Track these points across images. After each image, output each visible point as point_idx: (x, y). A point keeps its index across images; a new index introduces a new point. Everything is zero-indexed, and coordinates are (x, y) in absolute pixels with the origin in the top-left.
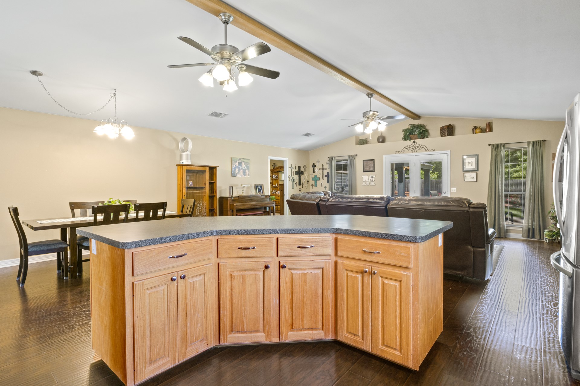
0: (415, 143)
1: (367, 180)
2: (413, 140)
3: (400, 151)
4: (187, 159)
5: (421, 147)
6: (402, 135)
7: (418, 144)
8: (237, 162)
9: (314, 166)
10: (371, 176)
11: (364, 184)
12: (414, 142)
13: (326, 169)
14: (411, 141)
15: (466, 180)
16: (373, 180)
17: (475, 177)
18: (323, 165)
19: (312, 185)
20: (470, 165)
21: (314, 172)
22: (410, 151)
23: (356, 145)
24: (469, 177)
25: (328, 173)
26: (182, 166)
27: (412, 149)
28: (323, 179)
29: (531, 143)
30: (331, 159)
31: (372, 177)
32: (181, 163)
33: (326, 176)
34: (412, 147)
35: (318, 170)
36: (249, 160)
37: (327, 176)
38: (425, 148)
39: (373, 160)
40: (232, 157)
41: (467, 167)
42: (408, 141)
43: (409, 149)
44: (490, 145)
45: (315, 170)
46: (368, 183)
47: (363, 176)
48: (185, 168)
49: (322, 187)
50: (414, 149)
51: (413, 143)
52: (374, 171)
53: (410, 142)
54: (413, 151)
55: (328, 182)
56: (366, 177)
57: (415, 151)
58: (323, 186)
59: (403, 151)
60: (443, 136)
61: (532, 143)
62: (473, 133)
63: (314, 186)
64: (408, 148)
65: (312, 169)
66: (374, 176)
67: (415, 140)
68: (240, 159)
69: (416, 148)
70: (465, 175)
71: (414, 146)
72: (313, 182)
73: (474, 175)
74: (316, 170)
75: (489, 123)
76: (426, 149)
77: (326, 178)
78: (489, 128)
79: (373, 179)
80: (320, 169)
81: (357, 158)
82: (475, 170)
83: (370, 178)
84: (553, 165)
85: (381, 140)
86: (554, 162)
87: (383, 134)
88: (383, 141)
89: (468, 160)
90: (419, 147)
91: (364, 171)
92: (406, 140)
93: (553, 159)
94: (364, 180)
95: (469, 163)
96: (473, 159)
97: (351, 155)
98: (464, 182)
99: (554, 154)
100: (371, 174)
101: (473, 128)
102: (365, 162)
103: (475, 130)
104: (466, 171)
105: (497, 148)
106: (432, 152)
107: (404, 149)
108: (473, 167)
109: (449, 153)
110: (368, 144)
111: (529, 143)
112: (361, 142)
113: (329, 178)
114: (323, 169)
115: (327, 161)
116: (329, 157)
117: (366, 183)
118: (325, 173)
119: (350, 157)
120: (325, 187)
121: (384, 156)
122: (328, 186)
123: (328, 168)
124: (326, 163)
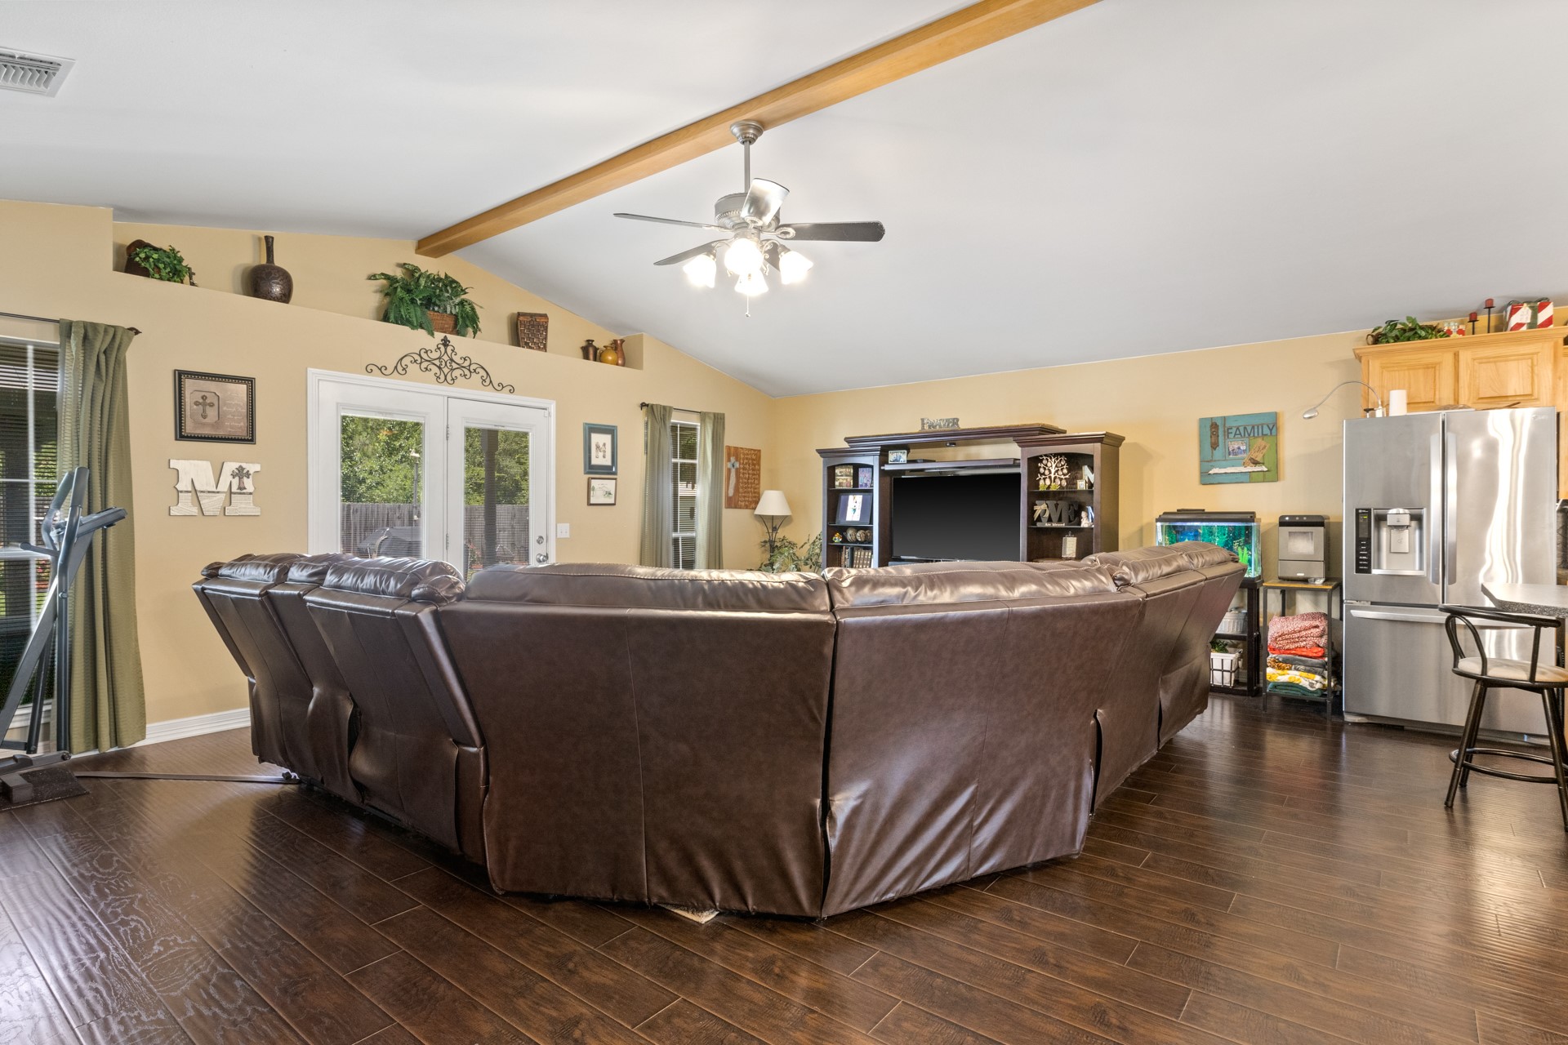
0: (449, 349)
1: (205, 480)
2: (442, 335)
3: (390, 369)
5: (469, 368)
6: (372, 299)
7: (461, 353)
10: (231, 466)
11: (186, 506)
12: (446, 342)
14: (432, 335)
15: (593, 501)
16: (250, 489)
17: (613, 492)
20: (601, 454)
22: (430, 375)
23: (117, 268)
24: (602, 489)
27: (435, 370)
29: (710, 418)
31: (240, 473)
34: (437, 362)
38: (485, 375)
39: (247, 380)
41: (596, 459)
42: (421, 333)
43: (425, 365)
44: (643, 405)
46: (212, 504)
47: (174, 464)
50: (446, 370)
51: (442, 348)
52: (250, 439)
53: (430, 337)
54: (442, 377)
56: (195, 468)
57: (449, 378)
59: (400, 369)
60: (531, 348)
61: (712, 416)
62: (589, 359)
64: (421, 358)
66: (252, 468)
67: (450, 337)
69: (452, 370)
70: (594, 483)
71: (446, 358)
73: (610, 485)
75: (622, 341)
76: (488, 381)
78: (620, 353)
79: (249, 484)
81: (134, 356)
82: (608, 471)
83: (226, 478)
84: (729, 471)
85: (277, 289)
86: (729, 465)
87: (278, 262)
88: (285, 297)
89: (597, 439)
90: (461, 367)
91: (181, 436)
92: (413, 327)
93: (729, 460)
94: (184, 485)
95: (598, 447)
96: (607, 438)
97: (95, 326)
98: (589, 504)
99: (729, 448)
100: (234, 456)
101: (584, 344)
102: (189, 384)
103: (589, 351)
104: (592, 470)
105: (655, 413)
106: (504, 397)
107: (406, 361)
108: (608, 462)
109: (553, 408)
110: (192, 284)
111: (704, 416)
112: (144, 258)
117: (197, 501)
119: (85, 341)
121: (311, 371)
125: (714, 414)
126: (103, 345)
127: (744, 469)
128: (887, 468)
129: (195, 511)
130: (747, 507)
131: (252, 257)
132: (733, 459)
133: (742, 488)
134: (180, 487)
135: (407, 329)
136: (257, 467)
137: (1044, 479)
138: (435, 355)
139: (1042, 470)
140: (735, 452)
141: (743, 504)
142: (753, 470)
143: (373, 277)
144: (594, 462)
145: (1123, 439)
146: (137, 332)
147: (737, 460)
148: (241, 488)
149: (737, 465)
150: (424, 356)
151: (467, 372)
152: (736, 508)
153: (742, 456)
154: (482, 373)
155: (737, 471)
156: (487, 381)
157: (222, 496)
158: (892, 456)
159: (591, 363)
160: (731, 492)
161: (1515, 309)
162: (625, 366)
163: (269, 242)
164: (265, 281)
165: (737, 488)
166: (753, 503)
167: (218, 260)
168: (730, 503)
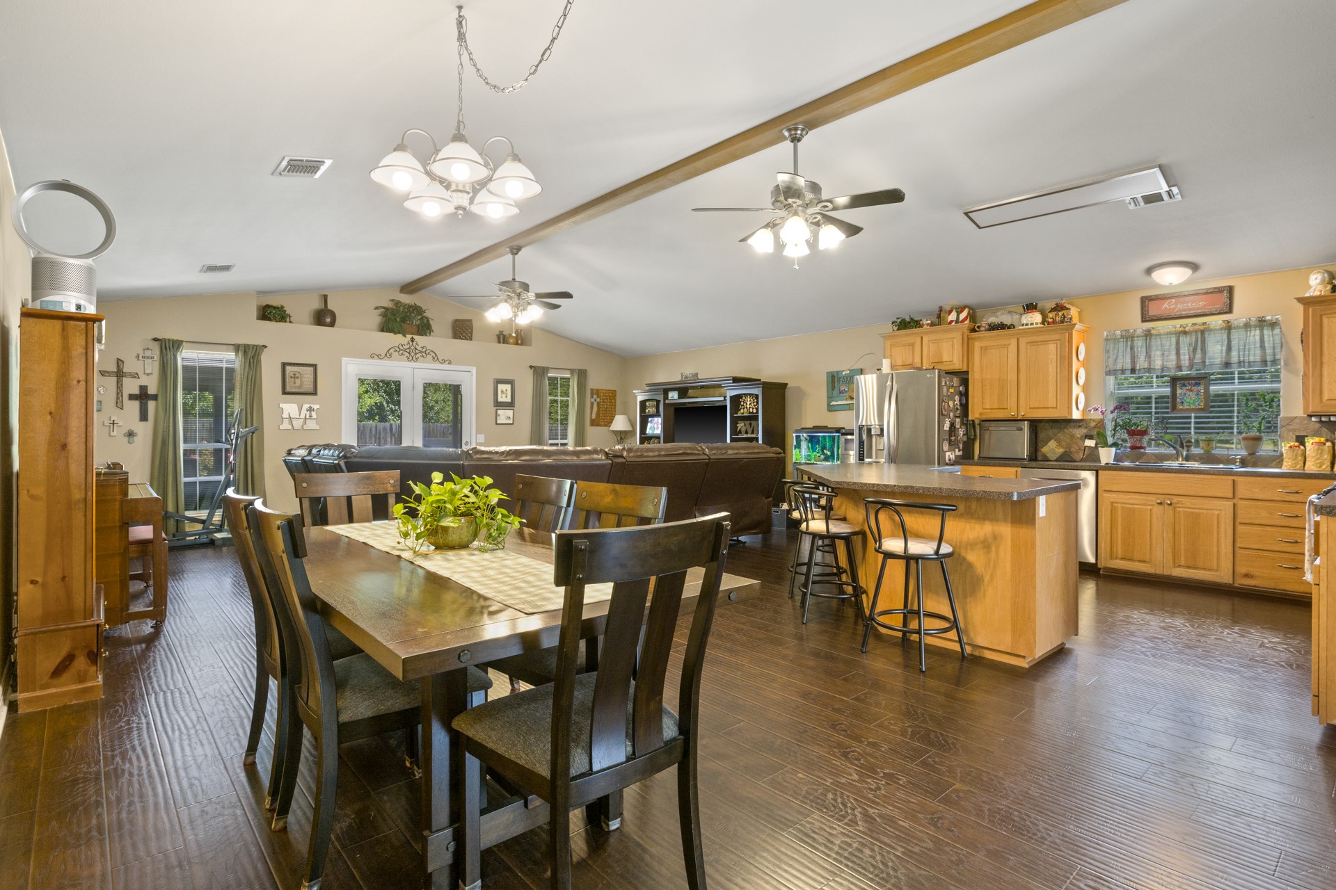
0: (414, 343)
1: (294, 413)
2: (411, 336)
3: (383, 355)
5: (425, 352)
6: (376, 319)
7: (421, 344)
10: (306, 406)
11: (286, 425)
12: (412, 340)
13: (135, 376)
14: (405, 336)
15: (498, 422)
16: (315, 416)
17: (511, 417)
18: (118, 360)
20: (504, 396)
22: (404, 357)
23: (258, 319)
24: (505, 415)
25: (143, 389)
27: (407, 354)
28: (119, 404)
29: (576, 373)
30: (168, 347)
31: (310, 409)
33: (132, 397)
34: (408, 350)
37: (143, 396)
38: (434, 355)
39: (314, 366)
41: (501, 399)
42: (400, 336)
43: (401, 352)
44: (531, 367)
46: (298, 424)
47: (281, 405)
49: (115, 433)
50: (413, 354)
51: (411, 343)
52: (315, 393)
53: (404, 338)
54: (411, 358)
55: (144, 417)
56: (290, 408)
57: (414, 358)
58: (120, 432)
59: (388, 355)
60: (457, 339)
62: (499, 342)
64: (400, 349)
66: (316, 407)
67: (414, 337)
69: (416, 354)
70: (499, 412)
71: (412, 348)
73: (510, 413)
75: (521, 334)
77: (136, 403)
78: (520, 339)
79: (314, 414)
80: (104, 373)
81: (265, 358)
82: (510, 405)
83: (304, 412)
84: (592, 404)
85: (328, 320)
86: (593, 400)
87: (330, 307)
88: (332, 324)
89: (501, 387)
90: (421, 352)
91: (284, 392)
92: (395, 333)
93: (592, 397)
94: (286, 415)
95: (502, 392)
96: (508, 387)
97: (248, 345)
98: (497, 424)
99: (592, 390)
100: (308, 402)
101: (498, 333)
102: (288, 368)
103: (502, 339)
104: (499, 405)
105: (539, 372)
106: (446, 366)
107: (391, 351)
108: (509, 400)
109: (474, 370)
110: (290, 322)
111: (572, 371)
112: (270, 313)
113: (151, 405)
114: (120, 374)
115: (148, 349)
116: (155, 340)
117: (291, 423)
118: (131, 387)
119: (245, 352)
120: (131, 434)
121: (343, 359)
122: (144, 431)
123: (148, 371)
124: (138, 357)
125: (579, 370)
126: (252, 354)
127: (603, 402)
128: (667, 402)
129: (290, 427)
130: (605, 425)
131: (316, 304)
132: (595, 397)
133: (602, 413)
134: (284, 416)
135: (391, 335)
136: (318, 406)
138: (407, 347)
139: (742, 403)
140: (596, 392)
141: (603, 424)
142: (610, 403)
143: (377, 308)
144: (500, 399)
145: (787, 384)
146: (266, 347)
147: (598, 397)
148: (311, 416)
149: (598, 400)
150: (401, 347)
151: (424, 354)
152: (597, 426)
153: (602, 394)
154: (432, 354)
155: (598, 404)
156: (435, 358)
157: (302, 420)
158: (671, 394)
159: (501, 345)
160: (594, 416)
161: (950, 312)
162: (521, 345)
163: (325, 297)
164: (323, 317)
165: (598, 414)
166: (609, 423)
167: (302, 309)
168: (594, 423)
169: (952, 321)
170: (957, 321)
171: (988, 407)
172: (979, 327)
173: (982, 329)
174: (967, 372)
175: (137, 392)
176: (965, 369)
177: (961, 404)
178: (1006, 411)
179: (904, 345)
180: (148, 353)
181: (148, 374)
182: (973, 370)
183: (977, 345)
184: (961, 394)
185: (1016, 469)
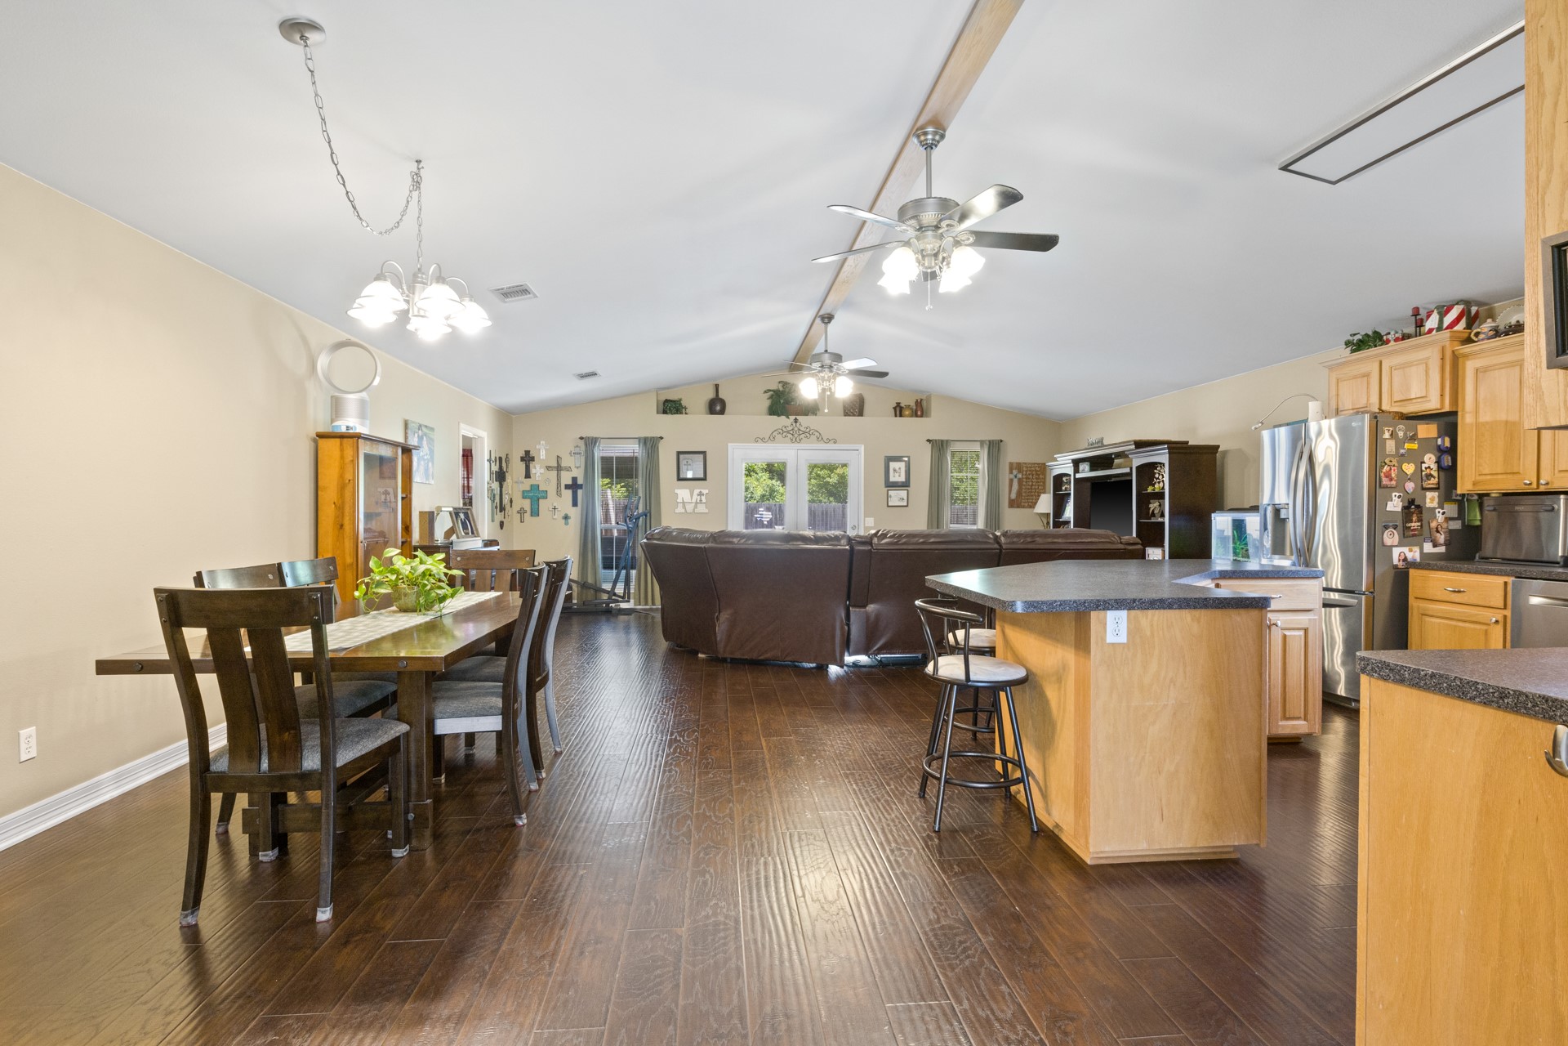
0: (798, 424)
1: (687, 498)
2: (794, 417)
3: (767, 438)
4: (363, 415)
5: (809, 432)
6: (765, 404)
7: (805, 425)
8: (416, 435)
9: (528, 458)
10: (697, 491)
11: (680, 509)
12: (796, 421)
13: (569, 469)
14: (788, 418)
15: (890, 504)
16: (704, 501)
17: (906, 498)
18: (558, 456)
19: (522, 512)
20: (897, 475)
21: (528, 476)
22: (788, 439)
23: (658, 413)
24: (897, 496)
25: (574, 479)
26: (355, 439)
27: (790, 436)
28: (559, 494)
30: (590, 442)
31: (700, 494)
32: (344, 430)
33: (567, 487)
34: (791, 432)
35: (542, 471)
36: (432, 429)
37: (574, 486)
38: (819, 435)
39: (704, 453)
40: (407, 418)
41: (894, 478)
42: (783, 418)
43: (785, 434)
44: (929, 441)
45: (533, 471)
46: (690, 508)
47: (676, 491)
48: (365, 448)
49: (555, 517)
50: (796, 435)
51: (794, 424)
52: (705, 479)
53: (787, 420)
54: (794, 439)
55: (575, 504)
56: (683, 493)
57: (798, 440)
58: (559, 516)
59: (772, 438)
60: (850, 415)
61: (988, 443)
62: (896, 416)
63: (527, 516)
64: (784, 432)
65: (523, 466)
66: (705, 491)
67: (798, 417)
68: (420, 426)
69: (800, 435)
70: (891, 493)
71: (796, 429)
72: (526, 504)
73: (903, 494)
74: (537, 470)
75: (921, 400)
77: (570, 492)
78: (919, 409)
79: (704, 499)
80: (548, 468)
81: (662, 446)
82: (905, 485)
83: (695, 496)
84: (1011, 481)
85: (718, 408)
86: (1012, 476)
87: (721, 396)
88: (722, 412)
89: (893, 465)
90: (805, 433)
91: (679, 479)
92: (779, 415)
93: (1011, 472)
94: (680, 500)
95: (895, 470)
96: (902, 465)
97: (648, 438)
98: (888, 506)
99: (1010, 464)
100: (699, 488)
101: (894, 407)
102: (682, 456)
103: (899, 410)
104: (891, 485)
105: (939, 447)
106: (831, 446)
107: (775, 433)
108: (902, 479)
109: (862, 448)
110: (686, 414)
111: (982, 443)
112: (672, 407)
113: (580, 492)
114: (559, 468)
115: (577, 446)
116: (581, 438)
117: (684, 507)
118: (566, 479)
119: (645, 443)
120: (566, 517)
121: (729, 444)
122: (575, 514)
123: (578, 465)
124: (570, 453)
125: (990, 441)
126: (651, 444)
127: (1027, 478)
128: (1078, 476)
129: (683, 511)
130: (1028, 507)
131: (711, 395)
132: (1015, 472)
133: (1025, 492)
134: (678, 501)
135: (775, 417)
136: (707, 491)
137: (1159, 482)
138: (790, 428)
139: (1157, 476)
140: (1016, 467)
141: (1026, 504)
142: (1037, 479)
143: (765, 392)
144: (892, 479)
145: (1218, 446)
147: (1019, 472)
148: (701, 500)
149: (1020, 476)
150: (784, 430)
151: (808, 435)
152: (1018, 507)
153: (1025, 469)
154: (817, 434)
155: (1020, 481)
156: (820, 439)
157: (693, 504)
158: (1082, 466)
159: (898, 418)
160: (1013, 496)
161: (1429, 315)
162: (922, 416)
163: (717, 386)
164: (716, 406)
165: (1019, 493)
166: (1033, 505)
167: (697, 400)
168: (1013, 504)
169: (1430, 331)
170: (1439, 329)
171: (1487, 471)
172: (1477, 334)
173: (1481, 336)
174: (1454, 414)
175: (570, 482)
176: (1447, 409)
177: (1440, 468)
178: (1516, 476)
179: (1355, 377)
180: (577, 450)
181: (578, 468)
182: (1463, 409)
183: (1470, 367)
184: (1441, 451)
185: (1506, 579)
